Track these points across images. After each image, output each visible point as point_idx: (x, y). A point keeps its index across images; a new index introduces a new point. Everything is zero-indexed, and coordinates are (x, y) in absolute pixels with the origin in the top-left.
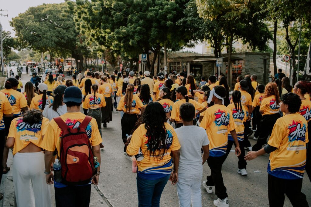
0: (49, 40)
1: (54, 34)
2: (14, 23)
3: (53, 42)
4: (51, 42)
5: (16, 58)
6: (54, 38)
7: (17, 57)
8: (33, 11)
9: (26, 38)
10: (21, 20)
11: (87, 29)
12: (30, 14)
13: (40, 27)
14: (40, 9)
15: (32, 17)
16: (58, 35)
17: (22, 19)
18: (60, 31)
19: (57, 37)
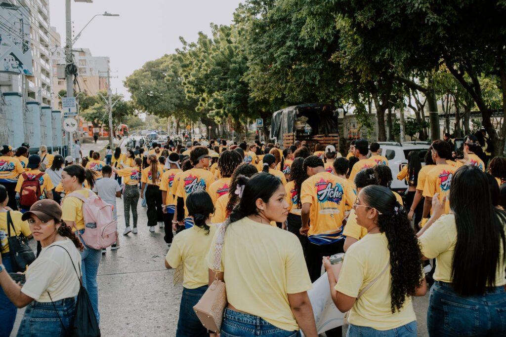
0: (168, 102)
1: (174, 95)
2: (128, 83)
3: (173, 105)
4: (170, 105)
5: (139, 125)
6: (174, 100)
7: (141, 124)
8: (150, 66)
9: (140, 101)
10: (136, 79)
11: (193, 93)
12: (146, 71)
13: (157, 88)
14: (158, 63)
15: (148, 74)
16: (179, 95)
17: (136, 77)
18: (182, 91)
19: (178, 98)
